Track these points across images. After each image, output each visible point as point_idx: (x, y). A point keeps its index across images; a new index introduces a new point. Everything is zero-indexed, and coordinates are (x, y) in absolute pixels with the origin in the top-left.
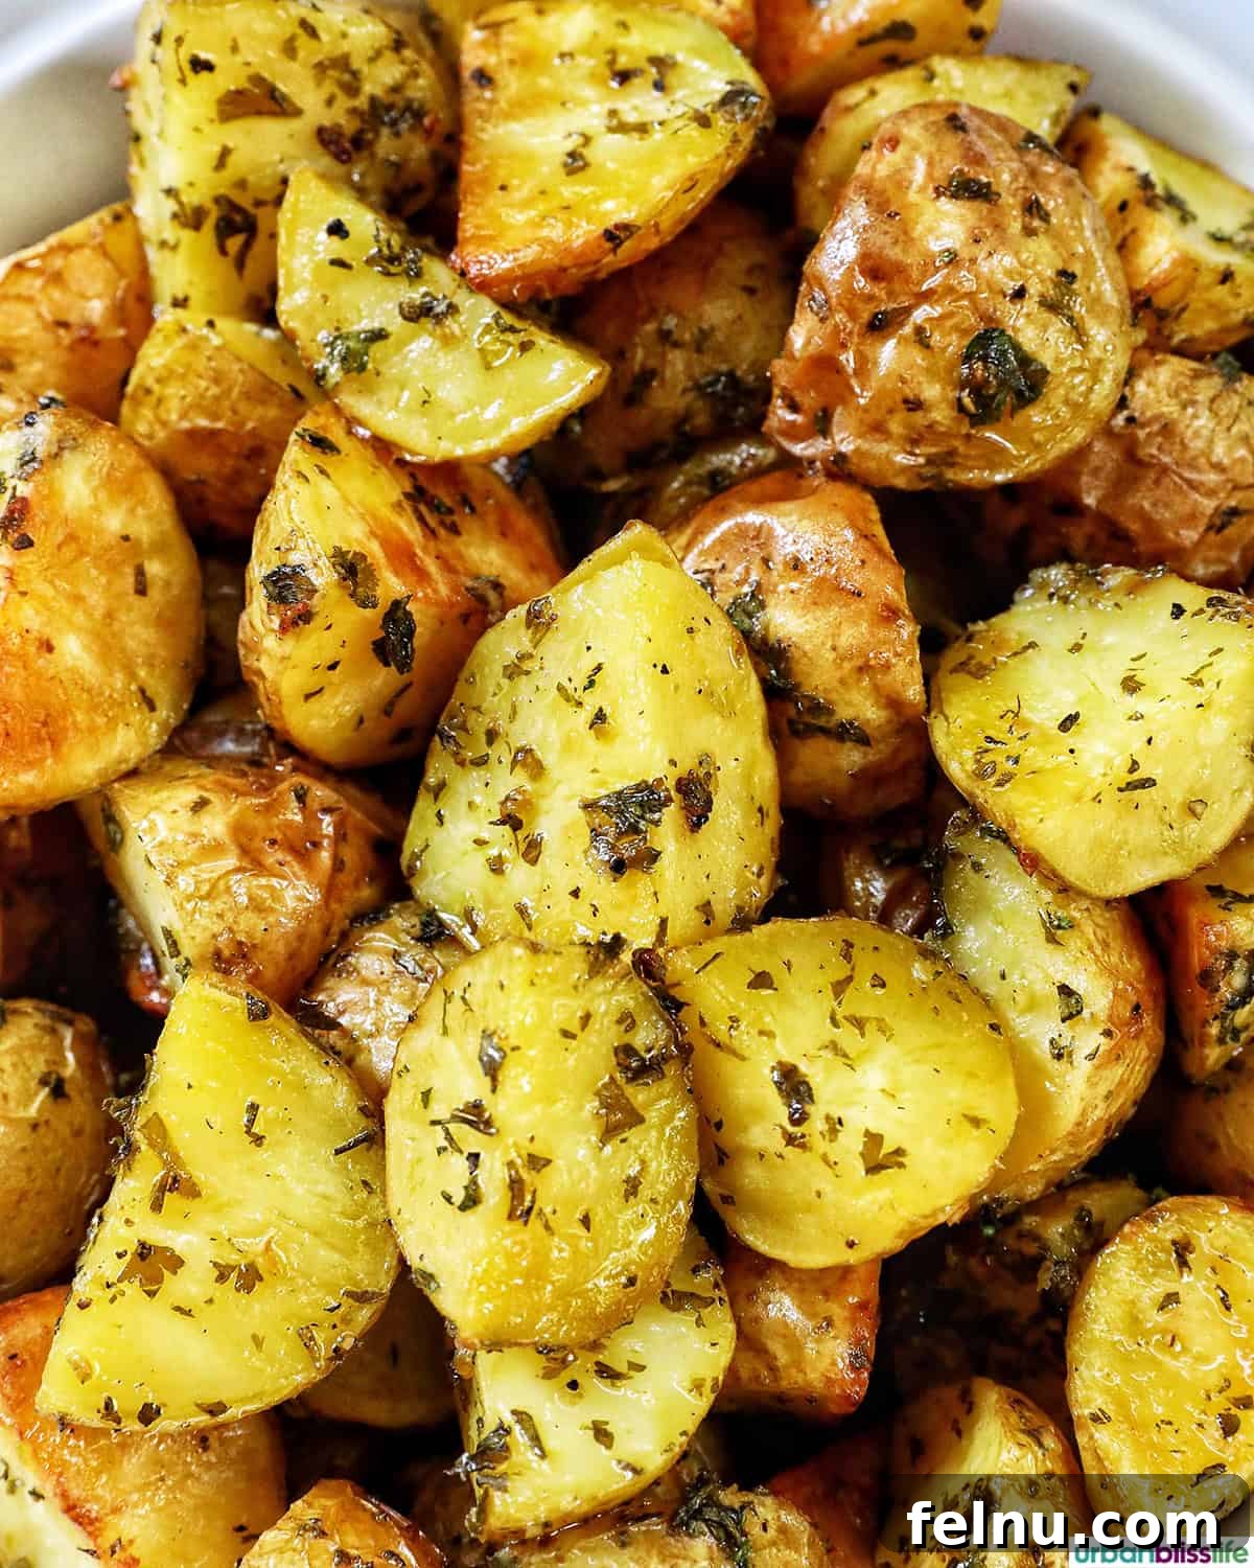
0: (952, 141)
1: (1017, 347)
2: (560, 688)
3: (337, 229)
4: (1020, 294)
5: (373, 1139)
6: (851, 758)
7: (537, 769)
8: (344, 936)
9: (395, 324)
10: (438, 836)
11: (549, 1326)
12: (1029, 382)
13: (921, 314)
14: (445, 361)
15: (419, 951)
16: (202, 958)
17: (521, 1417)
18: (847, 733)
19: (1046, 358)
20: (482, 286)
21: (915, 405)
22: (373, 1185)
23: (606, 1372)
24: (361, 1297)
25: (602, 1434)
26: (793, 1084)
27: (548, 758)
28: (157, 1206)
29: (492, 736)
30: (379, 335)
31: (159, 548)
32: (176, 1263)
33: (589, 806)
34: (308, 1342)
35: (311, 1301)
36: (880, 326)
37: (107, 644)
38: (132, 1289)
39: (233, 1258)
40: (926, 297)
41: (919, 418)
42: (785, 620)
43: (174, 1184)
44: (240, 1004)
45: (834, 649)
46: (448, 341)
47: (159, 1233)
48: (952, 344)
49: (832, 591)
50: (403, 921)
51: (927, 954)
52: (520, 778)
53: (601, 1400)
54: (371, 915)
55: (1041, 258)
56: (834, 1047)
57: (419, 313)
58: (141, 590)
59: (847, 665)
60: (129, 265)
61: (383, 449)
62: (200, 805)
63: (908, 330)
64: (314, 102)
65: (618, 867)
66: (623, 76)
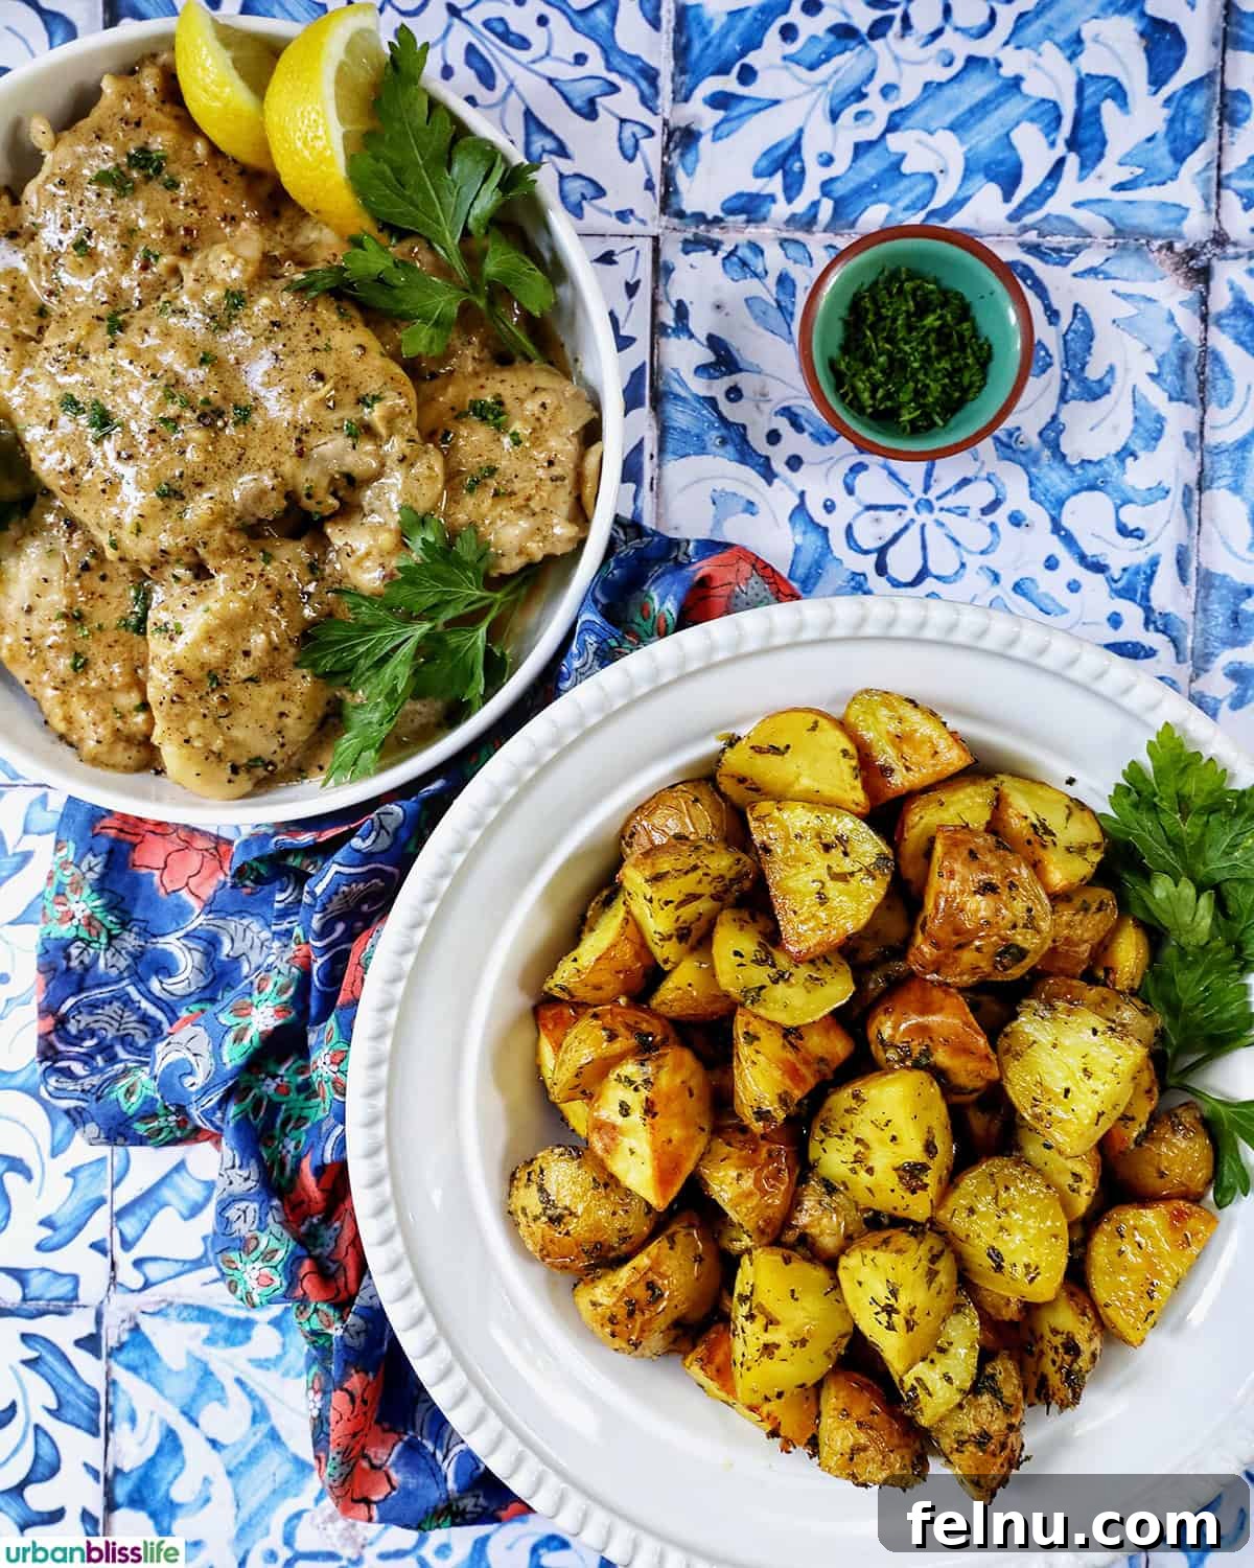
0: (975, 865)
1: (1017, 946)
2: (873, 1123)
3: (737, 953)
4: (1014, 927)
5: (837, 1285)
6: (975, 1095)
7: (867, 1147)
8: (795, 1192)
9: (767, 982)
10: (824, 1157)
11: (922, 1353)
12: (1022, 954)
13: (978, 943)
14: (790, 991)
15: (827, 1199)
17: (918, 1380)
18: (975, 1090)
19: (1025, 946)
20: (798, 961)
21: (976, 967)
22: (841, 1300)
23: (942, 1350)
24: (843, 1336)
25: (949, 1380)
26: (996, 1256)
27: (874, 1145)
28: (766, 1330)
29: (843, 1131)
30: (762, 987)
31: (693, 1074)
32: (777, 1346)
33: (896, 1169)
34: (829, 1356)
35: (827, 1344)
36: (960, 947)
37: (686, 1124)
38: (765, 1359)
39: (795, 1338)
40: (980, 937)
41: (977, 970)
42: (941, 1057)
43: (771, 1322)
44: (779, 1258)
46: (791, 986)
47: (769, 1338)
48: (990, 950)
49: (964, 1050)
50: (815, 1186)
51: (1018, 1163)
52: (859, 1147)
53: (944, 1364)
54: (802, 1180)
55: (1019, 906)
56: (1002, 1228)
57: (780, 978)
58: (691, 1095)
59: (970, 1074)
60: (638, 940)
61: (772, 1023)
62: (739, 1177)
63: (972, 948)
64: (706, 889)
65: (914, 1192)
66: (827, 848)
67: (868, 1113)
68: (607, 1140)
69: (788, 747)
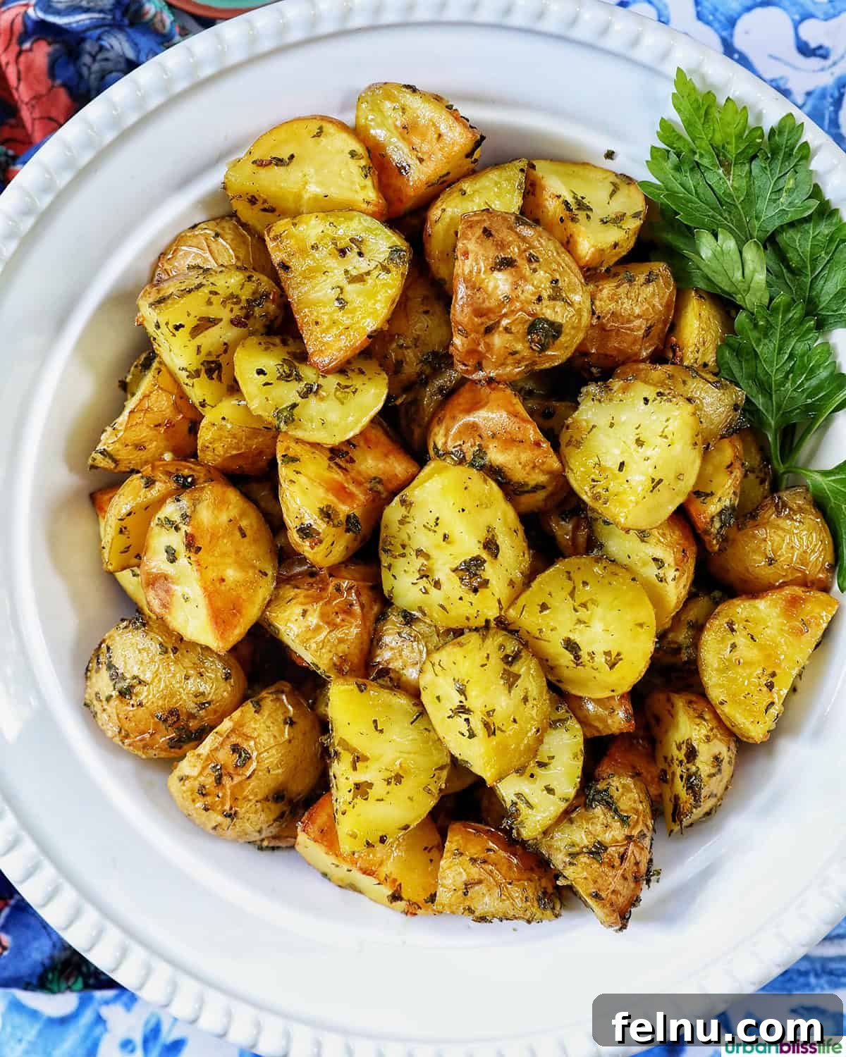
0: (489, 243)
1: (547, 321)
2: (424, 526)
3: (260, 372)
4: (540, 299)
5: (422, 712)
6: (541, 495)
7: (427, 557)
8: (375, 630)
9: (299, 400)
10: (396, 583)
11: (516, 764)
12: (556, 330)
13: (505, 322)
14: (323, 405)
15: (407, 629)
16: (330, 668)
17: (519, 795)
18: (537, 488)
19: (559, 320)
20: (326, 373)
21: (514, 353)
22: (430, 729)
23: (541, 765)
24: (441, 768)
25: (550, 790)
26: (571, 646)
27: (432, 553)
28: (355, 769)
29: (404, 546)
30: (294, 406)
31: (243, 514)
32: (370, 785)
33: (455, 570)
34: (429, 792)
35: (424, 779)
36: (489, 330)
37: (242, 565)
38: (359, 800)
39: (388, 775)
40: (505, 315)
41: (517, 356)
42: (496, 456)
43: (358, 759)
44: (354, 687)
45: (520, 463)
46: (322, 399)
47: (360, 777)
48: (519, 329)
49: (511, 441)
50: (394, 619)
51: (598, 560)
52: (421, 560)
53: (545, 776)
54: (382, 617)
55: (542, 278)
56: (580, 621)
57: (308, 392)
58: (244, 535)
59: (527, 468)
60: (171, 387)
61: (316, 446)
62: (304, 613)
63: (501, 329)
64: (225, 314)
65: (475, 591)
66: (343, 252)
67: (420, 517)
68: (162, 594)
69: (292, 157)
